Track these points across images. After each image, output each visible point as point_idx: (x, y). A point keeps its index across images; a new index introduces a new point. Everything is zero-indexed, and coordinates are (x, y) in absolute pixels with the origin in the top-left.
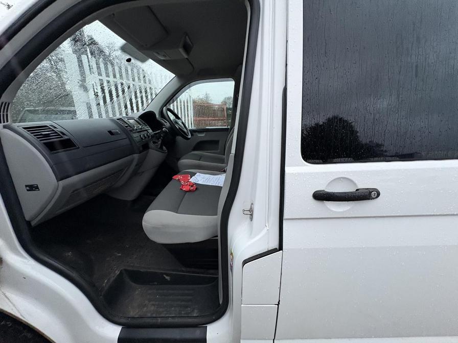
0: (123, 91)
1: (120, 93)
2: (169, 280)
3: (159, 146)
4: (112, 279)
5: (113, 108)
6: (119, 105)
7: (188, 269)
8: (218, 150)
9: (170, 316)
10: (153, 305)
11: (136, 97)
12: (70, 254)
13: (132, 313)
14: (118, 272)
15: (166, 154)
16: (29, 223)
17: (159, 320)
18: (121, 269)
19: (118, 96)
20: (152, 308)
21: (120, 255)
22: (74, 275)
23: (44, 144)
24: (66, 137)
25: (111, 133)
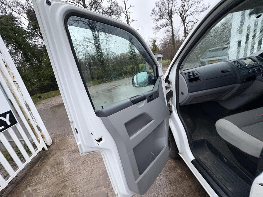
2: (226, 161)
4: (199, 139)
7: (242, 167)
9: (216, 175)
10: (211, 163)
12: (189, 120)
13: (200, 158)
14: (202, 138)
16: (180, 104)
17: (209, 171)
18: (205, 138)
20: (210, 164)
21: (208, 132)
22: (186, 127)
23: (189, 79)
24: (197, 76)
25: (222, 71)
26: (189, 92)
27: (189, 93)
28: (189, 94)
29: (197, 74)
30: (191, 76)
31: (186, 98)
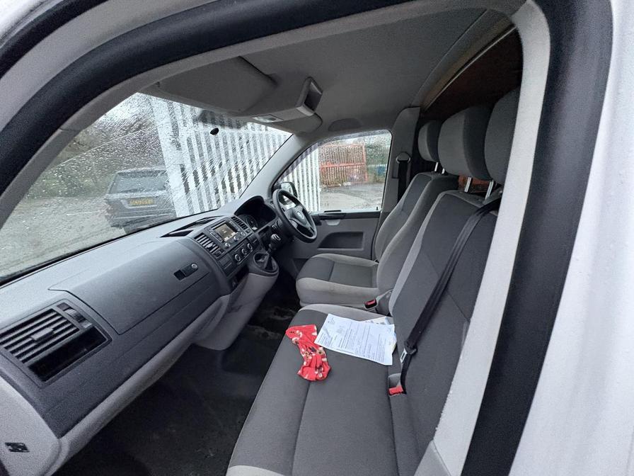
0: (213, 171)
1: (209, 175)
3: (265, 265)
5: (200, 195)
6: (207, 190)
8: (360, 248)
11: (230, 178)
15: (276, 276)
19: (205, 178)
23: (32, 368)
24: (87, 325)
25: (179, 274)
26: (61, 434)
27: (58, 438)
28: (64, 438)
29: (81, 318)
30: (49, 337)
31: (57, 457)
